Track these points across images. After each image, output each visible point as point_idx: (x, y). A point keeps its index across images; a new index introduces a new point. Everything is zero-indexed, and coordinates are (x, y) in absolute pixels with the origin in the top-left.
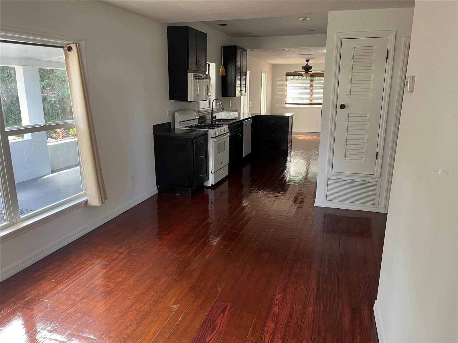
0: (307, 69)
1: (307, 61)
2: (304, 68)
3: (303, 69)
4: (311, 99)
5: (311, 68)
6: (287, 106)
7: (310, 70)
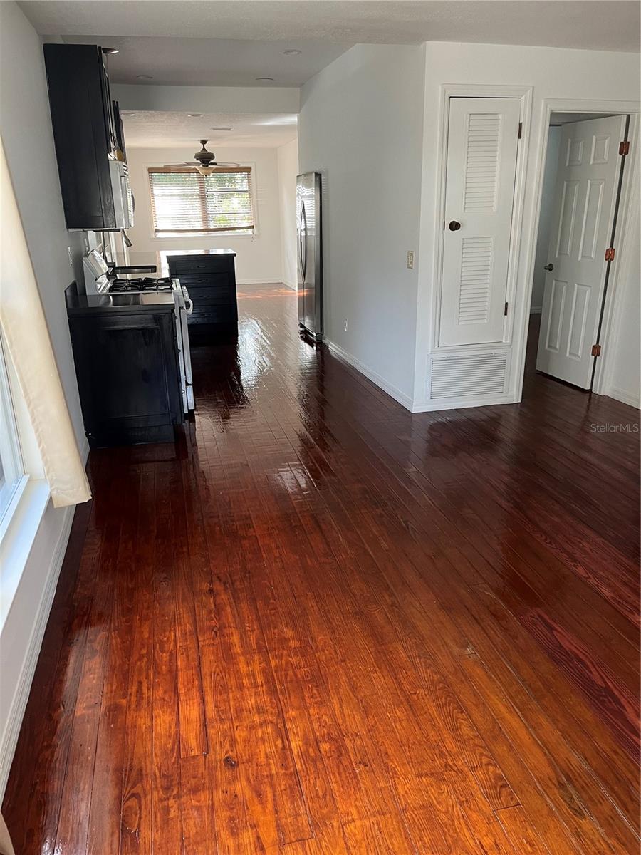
0: (205, 158)
1: (204, 142)
2: (199, 157)
3: (197, 159)
4: (206, 220)
5: (211, 156)
6: (160, 235)
7: (212, 162)
